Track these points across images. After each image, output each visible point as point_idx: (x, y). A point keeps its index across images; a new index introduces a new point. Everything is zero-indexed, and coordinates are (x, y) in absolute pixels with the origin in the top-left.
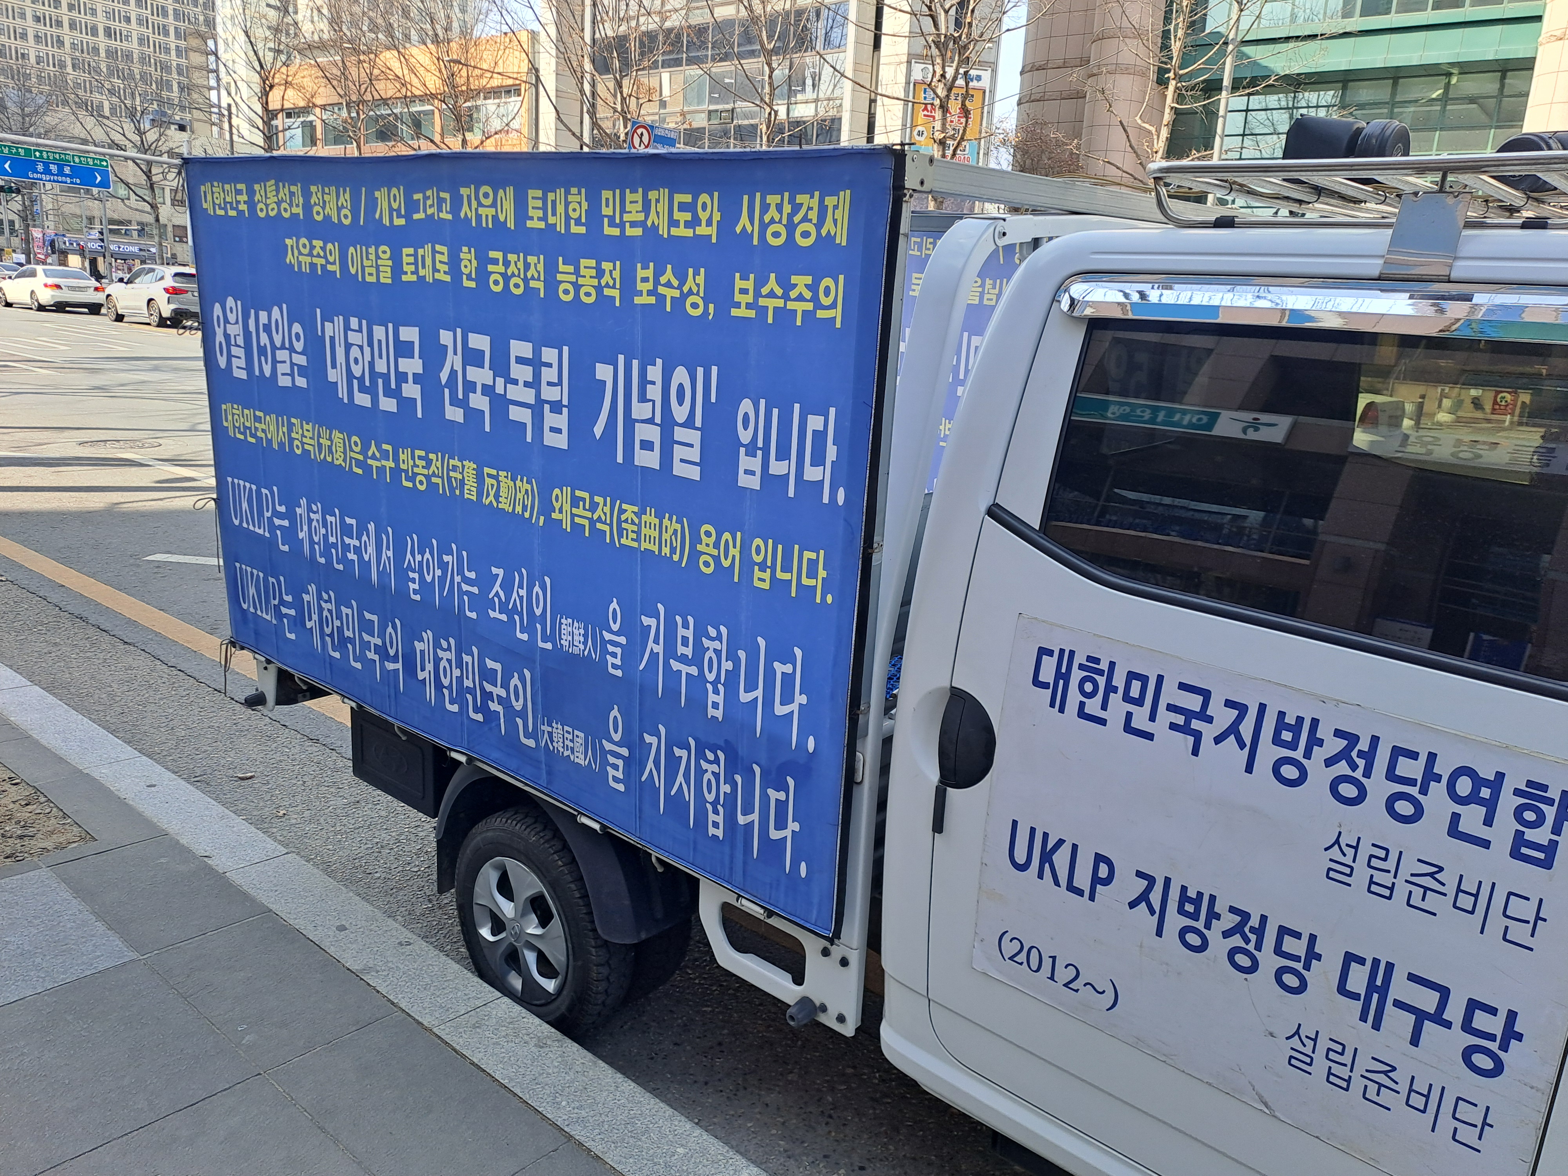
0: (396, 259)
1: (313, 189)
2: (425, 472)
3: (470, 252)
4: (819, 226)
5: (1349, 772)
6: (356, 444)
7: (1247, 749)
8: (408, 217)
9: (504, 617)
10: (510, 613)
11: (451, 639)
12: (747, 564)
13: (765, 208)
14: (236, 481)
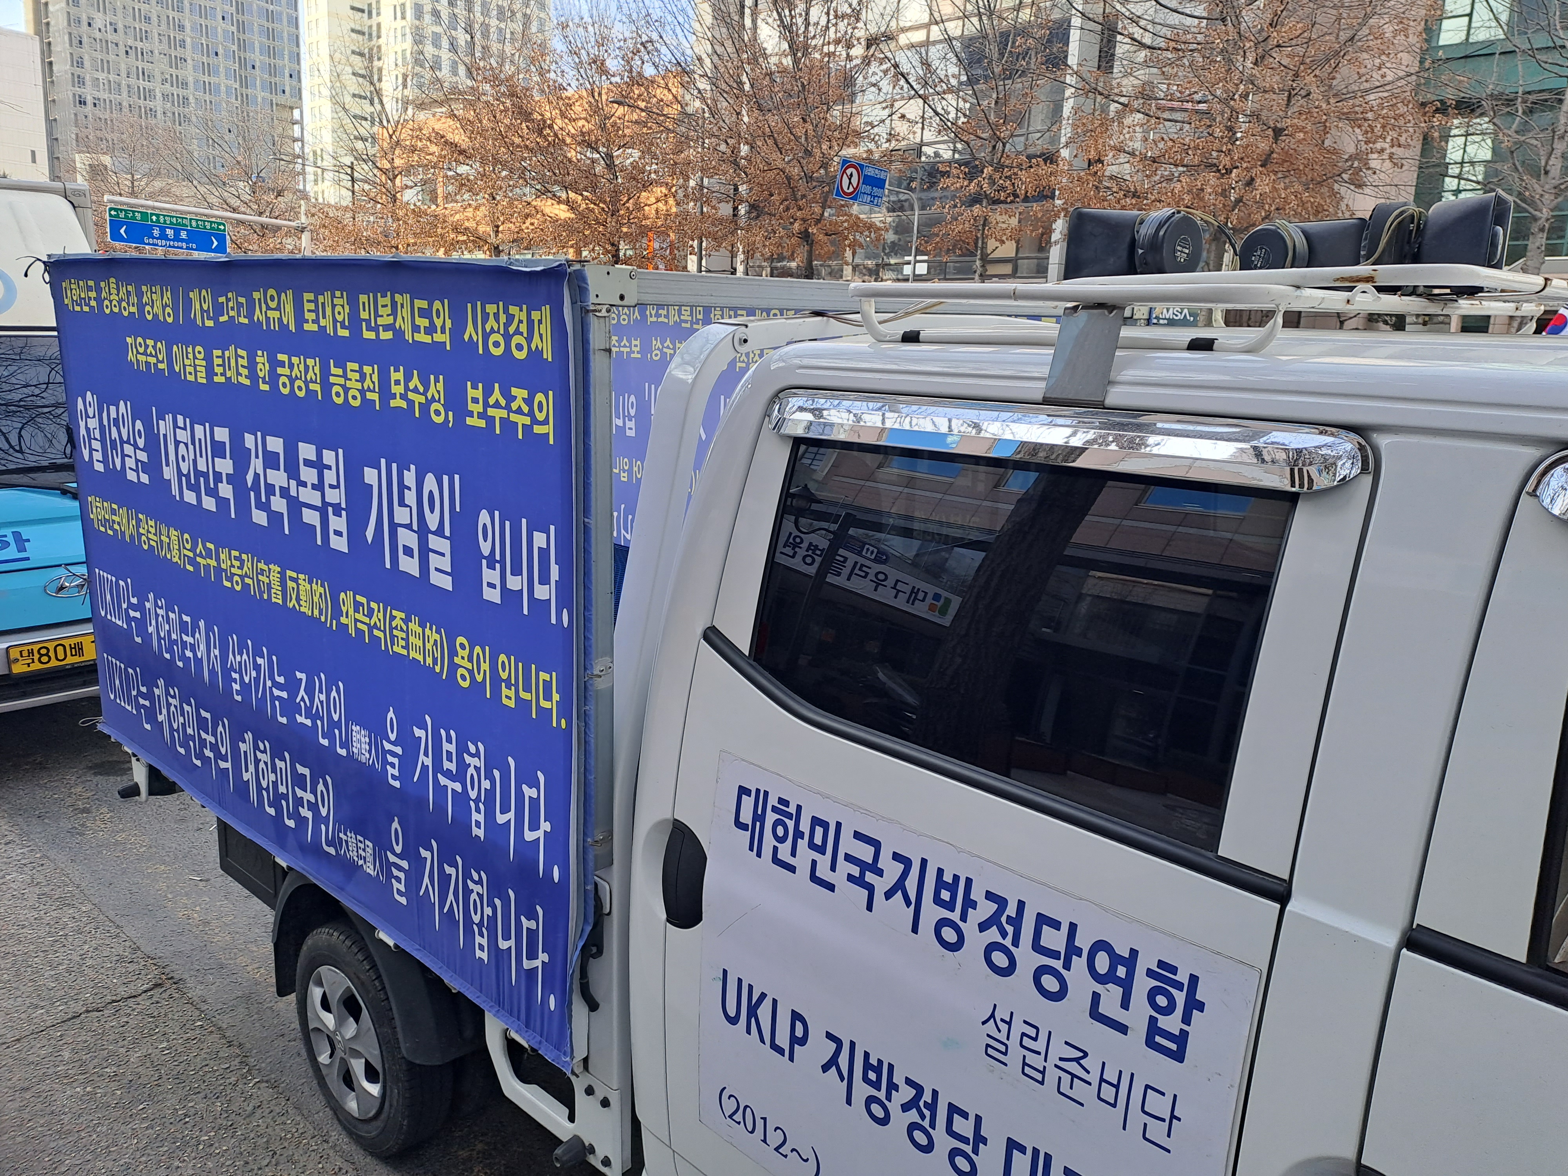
0: (209, 358)
1: (144, 288)
2: (239, 572)
3: (263, 356)
4: (529, 339)
5: (1000, 940)
6: (187, 539)
7: (913, 906)
8: (215, 319)
9: (308, 722)
10: (314, 717)
11: (266, 742)
12: (496, 681)
13: (486, 317)
14: (101, 572)
